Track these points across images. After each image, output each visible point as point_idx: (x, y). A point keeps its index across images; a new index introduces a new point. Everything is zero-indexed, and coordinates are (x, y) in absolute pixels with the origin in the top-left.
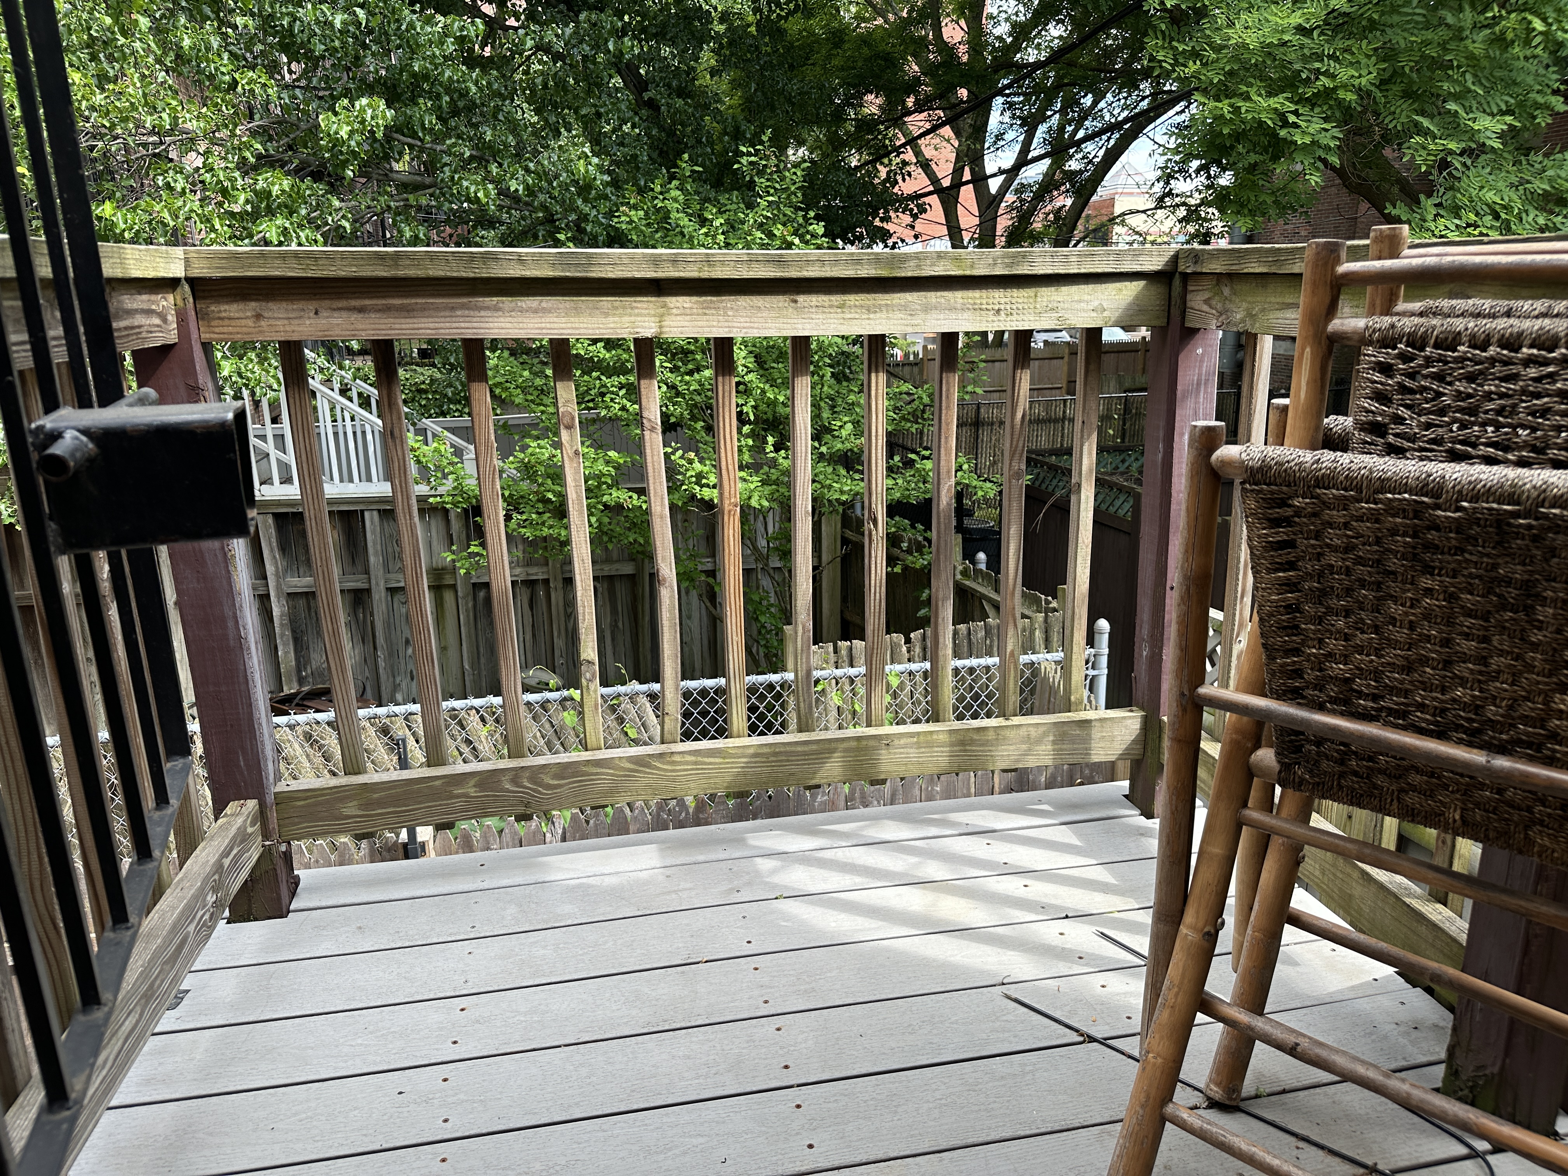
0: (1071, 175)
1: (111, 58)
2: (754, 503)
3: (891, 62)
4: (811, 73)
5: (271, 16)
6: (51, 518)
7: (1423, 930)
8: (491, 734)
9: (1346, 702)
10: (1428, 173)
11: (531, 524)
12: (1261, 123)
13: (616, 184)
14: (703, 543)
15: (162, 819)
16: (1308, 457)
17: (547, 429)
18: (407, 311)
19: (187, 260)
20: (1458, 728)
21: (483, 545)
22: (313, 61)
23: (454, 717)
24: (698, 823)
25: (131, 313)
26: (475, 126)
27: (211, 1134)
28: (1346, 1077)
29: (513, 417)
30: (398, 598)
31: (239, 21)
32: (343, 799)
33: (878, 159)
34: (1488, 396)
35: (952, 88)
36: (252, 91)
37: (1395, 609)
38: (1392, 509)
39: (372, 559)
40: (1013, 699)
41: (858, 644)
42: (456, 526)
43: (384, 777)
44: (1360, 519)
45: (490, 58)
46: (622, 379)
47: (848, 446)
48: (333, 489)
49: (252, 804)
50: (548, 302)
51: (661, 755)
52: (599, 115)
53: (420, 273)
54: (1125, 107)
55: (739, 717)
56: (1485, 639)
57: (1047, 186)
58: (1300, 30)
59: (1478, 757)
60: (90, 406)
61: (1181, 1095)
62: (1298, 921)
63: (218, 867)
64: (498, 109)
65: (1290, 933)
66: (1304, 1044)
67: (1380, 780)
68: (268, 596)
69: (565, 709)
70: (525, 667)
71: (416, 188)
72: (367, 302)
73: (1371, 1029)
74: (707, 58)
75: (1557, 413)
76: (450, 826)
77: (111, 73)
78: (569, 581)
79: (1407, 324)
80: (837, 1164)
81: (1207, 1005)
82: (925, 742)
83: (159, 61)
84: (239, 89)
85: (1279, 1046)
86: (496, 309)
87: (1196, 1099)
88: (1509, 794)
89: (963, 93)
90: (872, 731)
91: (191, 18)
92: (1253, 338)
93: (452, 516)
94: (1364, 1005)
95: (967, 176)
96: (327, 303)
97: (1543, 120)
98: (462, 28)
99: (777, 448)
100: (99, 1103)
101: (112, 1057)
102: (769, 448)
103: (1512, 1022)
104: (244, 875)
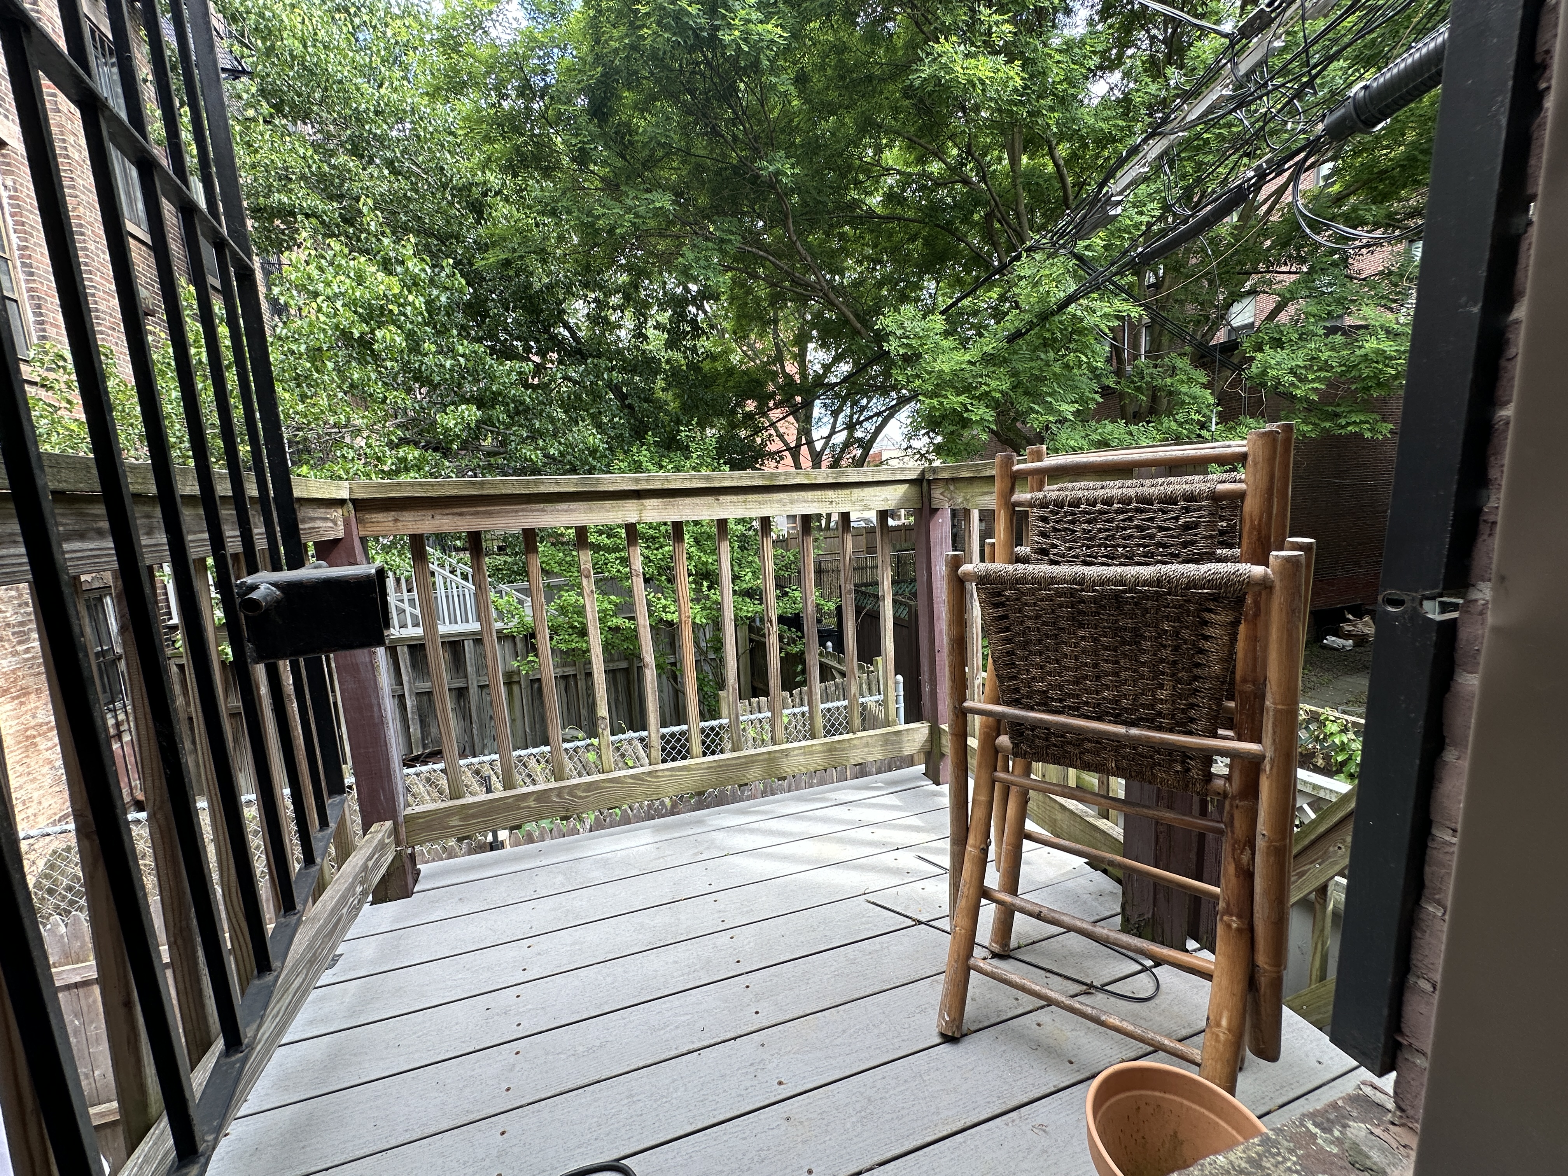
0: (859, 440)
1: (309, 386)
2: (697, 621)
3: (761, 384)
4: (718, 390)
5: (409, 362)
6: (249, 641)
7: (1098, 835)
8: (543, 769)
9: (1045, 704)
10: (1040, 432)
11: (565, 641)
12: (955, 410)
13: (610, 449)
14: (668, 647)
15: (323, 837)
16: (1010, 568)
17: (573, 585)
18: (489, 514)
19: (350, 488)
20: (1108, 714)
21: (536, 656)
22: (433, 387)
23: (520, 761)
24: (673, 814)
25: (312, 519)
26: (530, 420)
27: (355, 1055)
28: (1070, 929)
29: (553, 581)
30: (485, 691)
31: (389, 364)
32: (448, 816)
33: (756, 433)
34: (1100, 531)
35: (793, 397)
36: (396, 402)
37: (1066, 649)
38: (1058, 593)
39: (469, 669)
40: (857, 721)
41: (763, 699)
42: (520, 645)
43: (476, 799)
44: (1042, 600)
45: (538, 385)
46: (618, 555)
47: (750, 585)
48: (444, 629)
49: (389, 824)
50: (574, 505)
51: (650, 773)
52: (600, 413)
53: (497, 492)
54: (884, 405)
55: (696, 747)
56: (1117, 662)
57: (846, 445)
58: (970, 362)
59: (1121, 730)
60: (281, 570)
61: (978, 952)
62: (1030, 837)
63: (365, 868)
64: (542, 411)
65: (1027, 844)
66: (1045, 912)
67: (1069, 748)
68: (404, 695)
69: (588, 751)
70: (564, 728)
71: (495, 454)
72: (464, 510)
73: (1076, 898)
74: (660, 383)
75: (1136, 537)
76: (518, 827)
77: (309, 394)
78: (589, 675)
79: (1053, 495)
80: (774, 1022)
81: (985, 893)
82: (808, 752)
83: (339, 387)
84: (388, 401)
85: (1031, 914)
86: (543, 510)
87: (985, 953)
88: (1140, 749)
89: (798, 399)
90: (777, 748)
91: (360, 363)
92: (967, 512)
93: (518, 640)
94: (1070, 884)
95: (804, 441)
96: (439, 511)
97: (1092, 406)
98: (521, 367)
99: (710, 588)
100: (273, 1042)
101: (283, 1008)
102: (705, 589)
103: (1155, 884)
104: (382, 871)
